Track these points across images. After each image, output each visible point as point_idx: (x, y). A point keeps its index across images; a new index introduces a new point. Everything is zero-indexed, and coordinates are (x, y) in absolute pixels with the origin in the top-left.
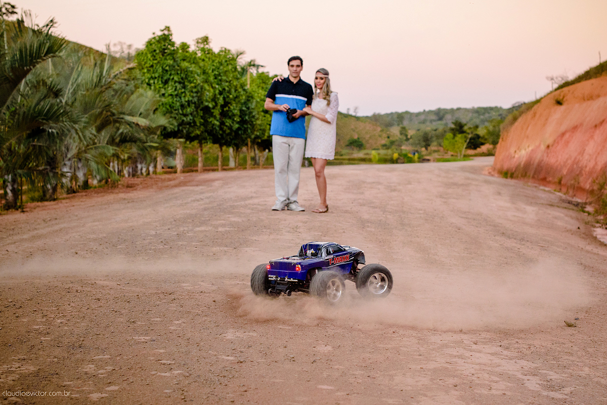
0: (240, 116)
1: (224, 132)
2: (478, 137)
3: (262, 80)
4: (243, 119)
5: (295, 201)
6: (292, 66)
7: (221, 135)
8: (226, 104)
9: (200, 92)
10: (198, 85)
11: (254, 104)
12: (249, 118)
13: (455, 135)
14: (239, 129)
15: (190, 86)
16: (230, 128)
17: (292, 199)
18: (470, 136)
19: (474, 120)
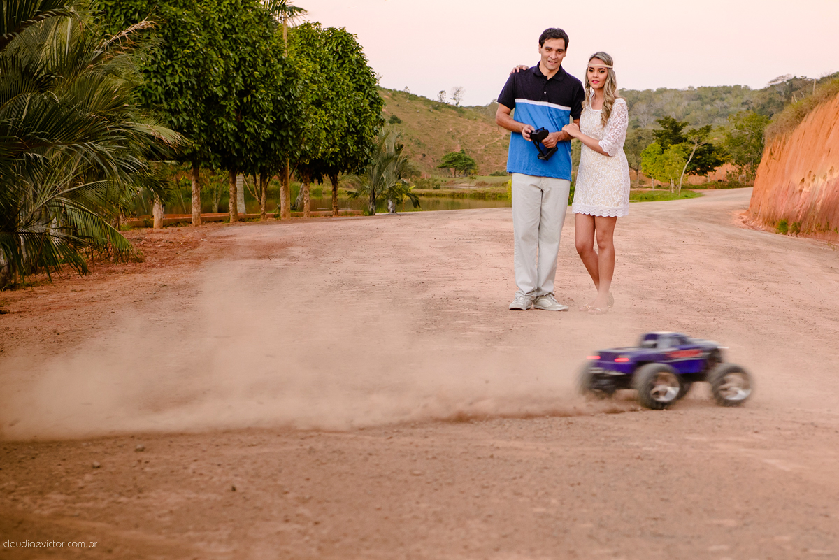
0: (274, 114)
1: (243, 144)
2: (711, 149)
3: (307, 39)
4: (278, 118)
5: (550, 293)
6: (549, 49)
7: (238, 151)
8: (249, 89)
9: (203, 66)
10: (198, 52)
11: (300, 88)
12: (290, 117)
13: (664, 147)
14: (272, 139)
15: (181, 53)
16: (255, 137)
17: (546, 289)
18: (695, 148)
19: (693, 114)
